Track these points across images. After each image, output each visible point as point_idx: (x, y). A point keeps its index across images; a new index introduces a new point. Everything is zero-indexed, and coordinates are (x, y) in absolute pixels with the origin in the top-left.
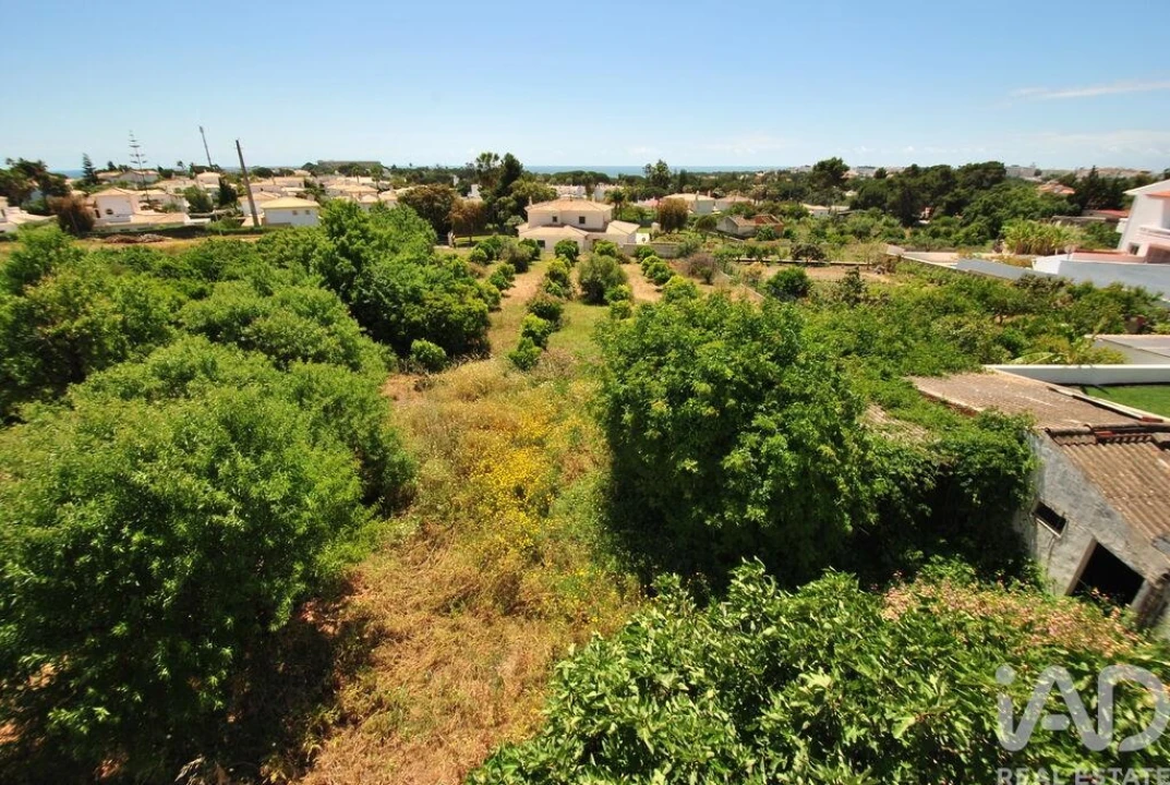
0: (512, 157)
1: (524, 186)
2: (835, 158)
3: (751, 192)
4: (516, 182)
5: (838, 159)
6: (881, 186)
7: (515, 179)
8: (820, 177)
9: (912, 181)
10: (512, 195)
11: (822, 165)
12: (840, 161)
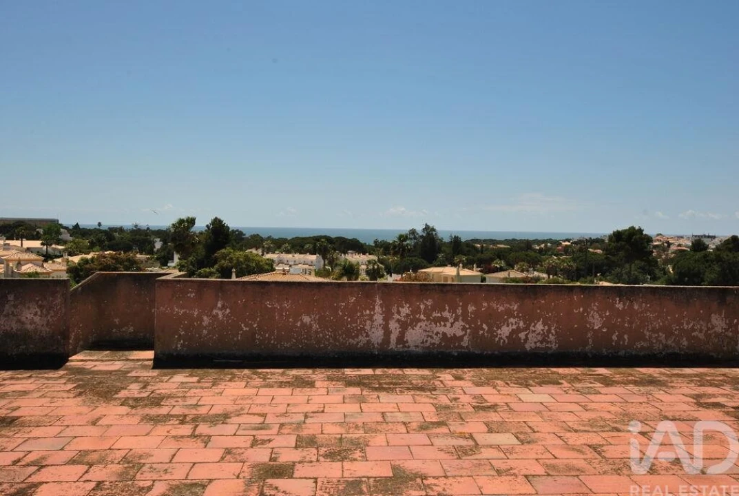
0: (220, 221)
1: (232, 255)
2: (633, 228)
3: (545, 264)
4: (223, 251)
5: (637, 228)
6: (696, 261)
7: (223, 247)
8: (618, 249)
9: (731, 255)
10: (216, 266)
11: (618, 236)
12: (640, 231)
